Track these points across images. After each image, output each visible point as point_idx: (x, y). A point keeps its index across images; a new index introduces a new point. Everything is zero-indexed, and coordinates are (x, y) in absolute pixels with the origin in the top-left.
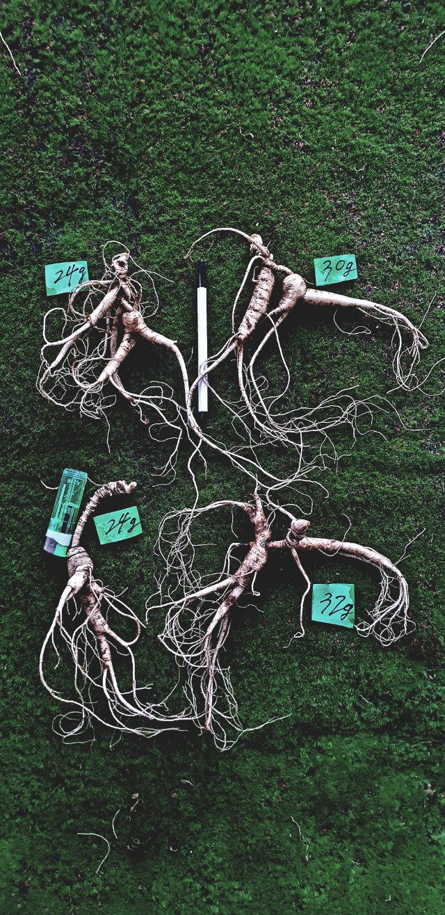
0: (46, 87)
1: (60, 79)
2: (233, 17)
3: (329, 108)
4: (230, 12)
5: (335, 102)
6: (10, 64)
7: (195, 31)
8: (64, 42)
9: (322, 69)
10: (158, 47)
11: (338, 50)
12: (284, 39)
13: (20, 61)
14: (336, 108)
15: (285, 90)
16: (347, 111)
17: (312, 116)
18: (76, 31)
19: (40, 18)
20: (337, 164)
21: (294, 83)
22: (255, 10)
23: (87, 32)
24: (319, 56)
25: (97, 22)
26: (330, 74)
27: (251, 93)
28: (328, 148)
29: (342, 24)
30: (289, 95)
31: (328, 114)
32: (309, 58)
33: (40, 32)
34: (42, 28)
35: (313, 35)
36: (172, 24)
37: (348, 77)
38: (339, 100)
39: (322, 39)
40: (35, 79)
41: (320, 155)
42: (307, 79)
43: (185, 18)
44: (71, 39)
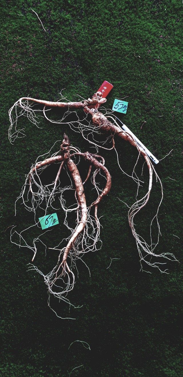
0: (56, 36)
1: (61, 33)
2: (131, 11)
3: (169, 47)
4: (130, 10)
5: (172, 45)
6: (41, 27)
7: (116, 16)
8: (63, 19)
9: (166, 32)
10: (101, 22)
11: (172, 25)
12: (152, 20)
13: (45, 26)
14: (172, 47)
15: (153, 40)
16: (176, 48)
17: (163, 50)
18: (68, 15)
19: (54, 10)
20: (173, 68)
21: (155, 37)
22: (140, 9)
23: (73, 16)
24: (165, 27)
25: (77, 12)
26: (170, 34)
27: (138, 40)
28: (169, 62)
29: (174, 15)
30: (153, 41)
31: (169, 49)
32: (161, 28)
33: (54, 15)
34: (54, 14)
35: (163, 19)
36: (106, 14)
37: (177, 35)
38: (173, 44)
39: (166, 20)
40: (52, 33)
41: (166, 65)
42: (160, 35)
43: (112, 11)
44: (66, 18)
